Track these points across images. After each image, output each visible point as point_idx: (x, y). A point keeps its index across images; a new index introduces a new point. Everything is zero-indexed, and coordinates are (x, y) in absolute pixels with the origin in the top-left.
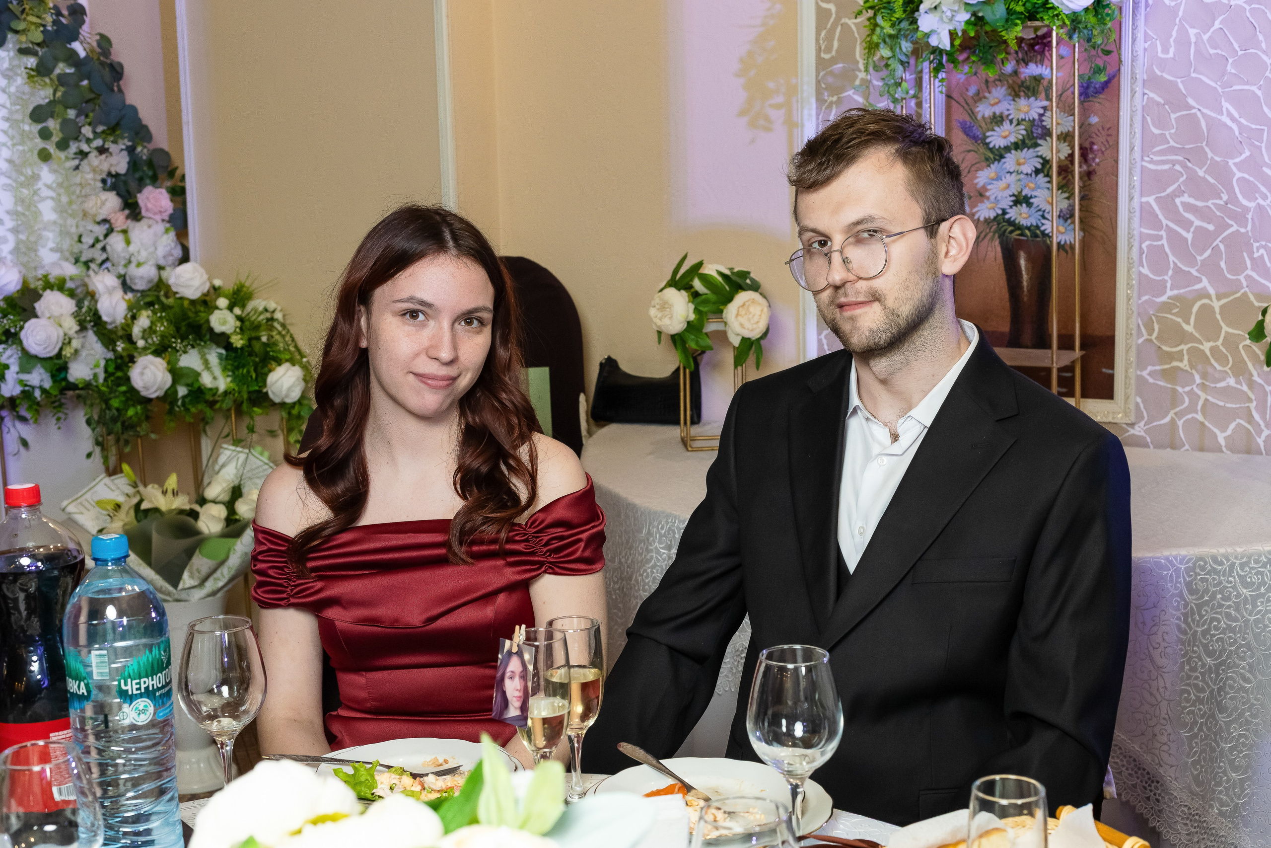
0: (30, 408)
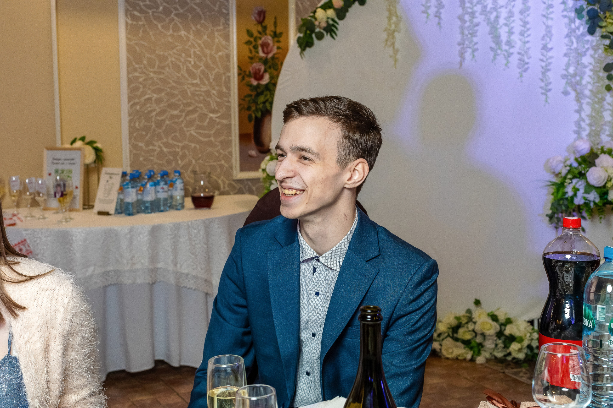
0: (587, 211)
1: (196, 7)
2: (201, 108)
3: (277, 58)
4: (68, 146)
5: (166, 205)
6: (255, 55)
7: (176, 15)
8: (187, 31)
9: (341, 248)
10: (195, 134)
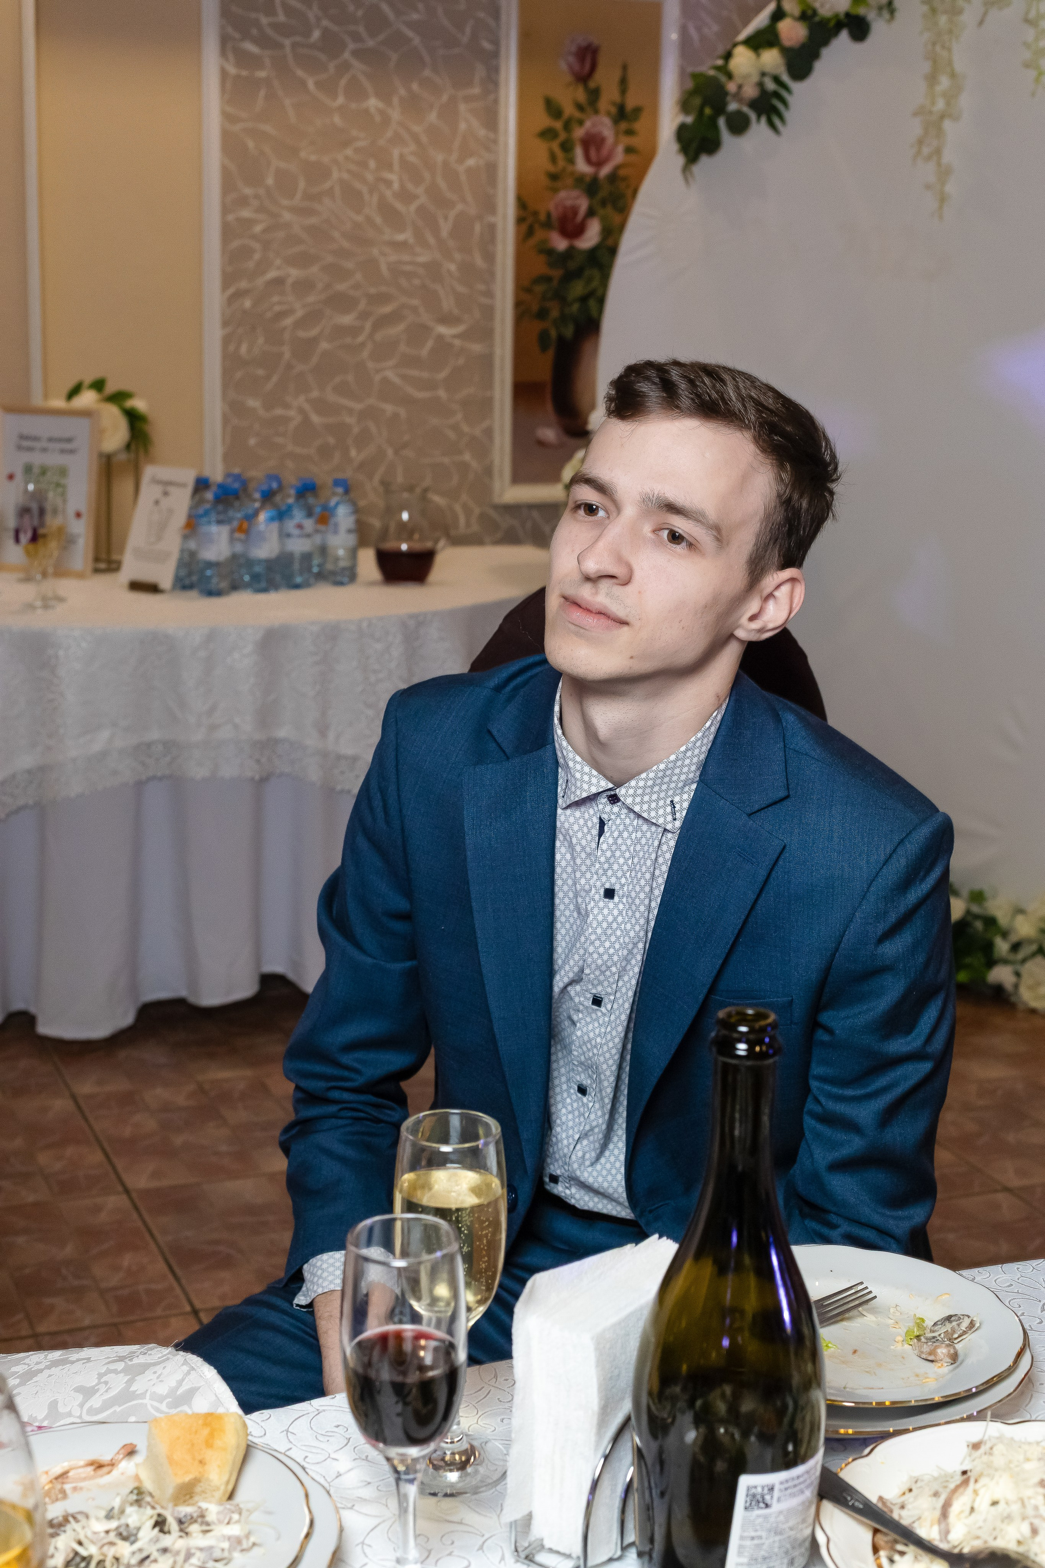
1: (410, 34)
2: (414, 310)
3: (624, 179)
4: (59, 403)
5: (309, 569)
6: (564, 170)
7: (356, 53)
8: (385, 96)
9: (683, 766)
10: (397, 380)
